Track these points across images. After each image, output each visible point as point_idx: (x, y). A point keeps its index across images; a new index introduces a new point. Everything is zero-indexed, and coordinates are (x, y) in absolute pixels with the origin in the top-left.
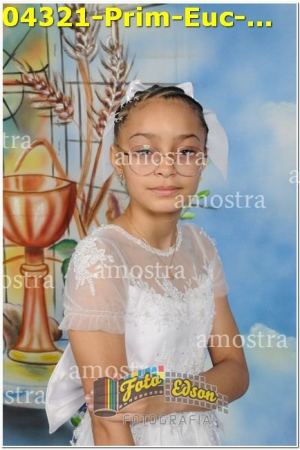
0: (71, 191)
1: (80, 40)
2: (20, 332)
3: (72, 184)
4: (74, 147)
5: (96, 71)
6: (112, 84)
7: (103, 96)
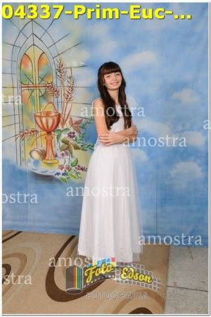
0: (59, 116)
1: (61, 75)
2: (46, 155)
3: (60, 114)
4: (60, 104)
5: (66, 83)
7: (68, 90)
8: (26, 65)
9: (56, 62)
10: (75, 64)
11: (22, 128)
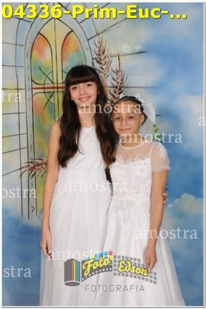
1: (102, 68)
5: (109, 82)
6: (117, 87)
7: (113, 92)
8: (41, 52)
9: (93, 47)
10: (126, 48)
11: (31, 156)
